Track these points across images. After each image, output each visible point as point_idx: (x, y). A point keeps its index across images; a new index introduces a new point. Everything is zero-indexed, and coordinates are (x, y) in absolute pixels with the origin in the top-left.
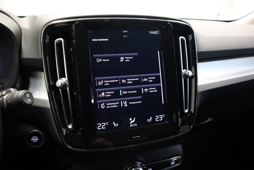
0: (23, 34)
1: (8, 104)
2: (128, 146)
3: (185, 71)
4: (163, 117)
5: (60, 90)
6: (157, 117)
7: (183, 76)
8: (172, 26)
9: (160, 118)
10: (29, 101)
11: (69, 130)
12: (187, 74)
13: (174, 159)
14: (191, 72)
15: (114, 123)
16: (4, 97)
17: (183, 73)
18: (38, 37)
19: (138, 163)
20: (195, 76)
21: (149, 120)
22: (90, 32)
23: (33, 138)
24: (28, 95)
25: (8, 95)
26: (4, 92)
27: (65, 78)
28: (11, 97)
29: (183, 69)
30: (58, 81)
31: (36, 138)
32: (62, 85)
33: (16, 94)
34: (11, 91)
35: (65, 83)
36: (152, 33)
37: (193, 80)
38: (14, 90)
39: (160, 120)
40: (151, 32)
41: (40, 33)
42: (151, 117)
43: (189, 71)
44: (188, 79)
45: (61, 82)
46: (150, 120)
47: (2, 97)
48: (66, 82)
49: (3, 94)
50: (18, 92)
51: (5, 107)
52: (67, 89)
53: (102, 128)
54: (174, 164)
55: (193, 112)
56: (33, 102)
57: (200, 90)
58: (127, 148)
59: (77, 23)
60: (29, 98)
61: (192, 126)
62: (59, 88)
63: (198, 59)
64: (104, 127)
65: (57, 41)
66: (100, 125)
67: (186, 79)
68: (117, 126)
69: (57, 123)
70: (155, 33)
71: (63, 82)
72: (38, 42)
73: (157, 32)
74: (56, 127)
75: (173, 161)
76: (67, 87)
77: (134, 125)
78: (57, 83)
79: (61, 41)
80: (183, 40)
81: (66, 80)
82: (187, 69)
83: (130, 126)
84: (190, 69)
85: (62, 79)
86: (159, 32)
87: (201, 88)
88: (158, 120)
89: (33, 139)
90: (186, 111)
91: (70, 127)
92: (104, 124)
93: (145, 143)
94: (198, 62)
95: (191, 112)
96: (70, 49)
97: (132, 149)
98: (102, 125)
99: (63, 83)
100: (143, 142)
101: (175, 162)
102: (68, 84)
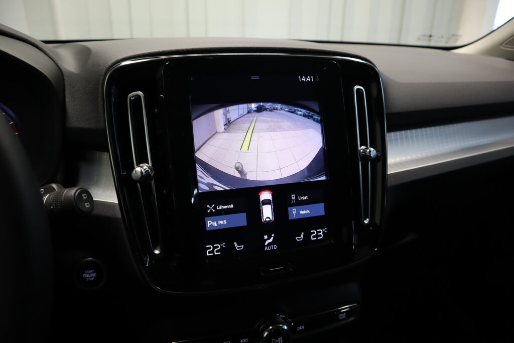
1: (50, 211)
2: (261, 285)
3: (363, 150)
4: (324, 232)
5: (138, 185)
6: (314, 233)
7: (361, 158)
8: (339, 66)
9: (319, 234)
10: (87, 205)
11: (155, 258)
12: (368, 154)
13: (345, 308)
14: (375, 151)
15: (235, 243)
17: (360, 151)
18: (97, 89)
19: (279, 316)
21: (298, 239)
22: (192, 79)
23: (87, 274)
24: (85, 196)
25: (48, 195)
26: (41, 190)
27: (148, 163)
28: (56, 201)
29: (361, 146)
30: (135, 170)
31: (91, 273)
32: (142, 176)
33: (62, 194)
34: (53, 189)
35: (147, 172)
36: (304, 79)
37: (379, 165)
38: (59, 187)
39: (319, 238)
40: (301, 78)
42: (303, 234)
43: (372, 149)
44: (369, 163)
45: (140, 171)
46: (301, 239)
48: (149, 171)
50: (67, 192)
52: (151, 184)
53: (214, 253)
54: (345, 317)
55: (378, 224)
56: (93, 209)
57: (390, 183)
58: (259, 289)
59: (167, 64)
60: (86, 201)
61: (376, 249)
62: (136, 182)
63: (387, 126)
64: (217, 251)
66: (210, 248)
67: (366, 163)
68: (242, 249)
69: (134, 244)
70: (309, 80)
71: (143, 171)
72: (96, 98)
74: (132, 252)
75: (343, 312)
76: (152, 180)
77: (271, 247)
78: (134, 172)
80: (360, 92)
81: (149, 167)
82: (367, 146)
83: (265, 249)
84: (373, 146)
85: (141, 165)
87: (393, 179)
88: (315, 239)
89: (87, 276)
90: (367, 221)
91: (157, 251)
92: (218, 247)
93: (293, 279)
94: (387, 132)
95: (376, 223)
96: (155, 110)
98: (214, 248)
99: (144, 174)
101: (346, 314)
102: (152, 175)
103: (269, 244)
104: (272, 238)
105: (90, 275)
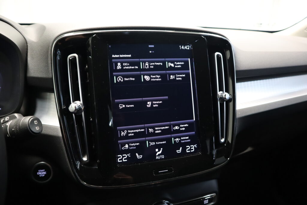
0: (29, 48)
1: (12, 132)
2: (154, 182)
3: (221, 94)
4: (195, 147)
5: (74, 115)
6: (188, 148)
7: (219, 99)
8: (206, 40)
9: (192, 148)
10: (37, 129)
11: (83, 163)
12: (224, 96)
13: (208, 196)
14: (229, 95)
15: (137, 154)
16: (7, 124)
17: (218, 95)
18: (48, 52)
19: (165, 202)
20: (233, 99)
21: (178, 151)
22: (110, 46)
23: (40, 172)
24: (36, 122)
25: (11, 121)
26: (7, 118)
27: (80, 101)
28: (16, 125)
29: (219, 91)
30: (71, 105)
32: (76, 109)
33: (21, 121)
34: (15, 117)
35: (79, 107)
36: (183, 48)
37: (231, 104)
38: (19, 116)
39: (191, 151)
40: (181, 47)
41: (50, 48)
42: (181, 148)
43: (227, 94)
44: (225, 102)
45: (75, 106)
46: (180, 151)
47: (5, 123)
48: (81, 106)
49: (5, 120)
50: (24, 119)
51: (8, 136)
52: (82, 115)
53: (122, 160)
54: (207, 202)
55: (230, 142)
56: (42, 130)
57: (238, 115)
58: (152, 185)
59: (94, 36)
60: (37, 125)
61: (229, 159)
62: (72, 113)
63: (236, 79)
64: (125, 159)
65: (71, 57)
66: (120, 157)
67: (223, 102)
68: (141, 158)
69: (70, 154)
70: (186, 48)
71: (77, 106)
72: (47, 58)
73: (188, 47)
74: (69, 159)
75: (207, 199)
76: (82, 112)
77: (160, 157)
78: (70, 106)
79: (75, 57)
80: (219, 56)
81: (81, 104)
82: (223, 91)
83: (157, 158)
84: (227, 91)
85: (76, 102)
86: (191, 47)
87: (240, 113)
88: (189, 151)
89: (40, 173)
90: (223, 140)
91: (85, 159)
92: (125, 156)
93: (173, 178)
94: (237, 82)
95: (228, 142)
96: (86, 66)
97: (159, 185)
98: (123, 157)
99: (77, 108)
100: (172, 177)
101: (208, 201)
102: (83, 108)
103: (159, 155)
104: (161, 151)
105: (42, 173)
